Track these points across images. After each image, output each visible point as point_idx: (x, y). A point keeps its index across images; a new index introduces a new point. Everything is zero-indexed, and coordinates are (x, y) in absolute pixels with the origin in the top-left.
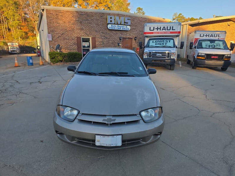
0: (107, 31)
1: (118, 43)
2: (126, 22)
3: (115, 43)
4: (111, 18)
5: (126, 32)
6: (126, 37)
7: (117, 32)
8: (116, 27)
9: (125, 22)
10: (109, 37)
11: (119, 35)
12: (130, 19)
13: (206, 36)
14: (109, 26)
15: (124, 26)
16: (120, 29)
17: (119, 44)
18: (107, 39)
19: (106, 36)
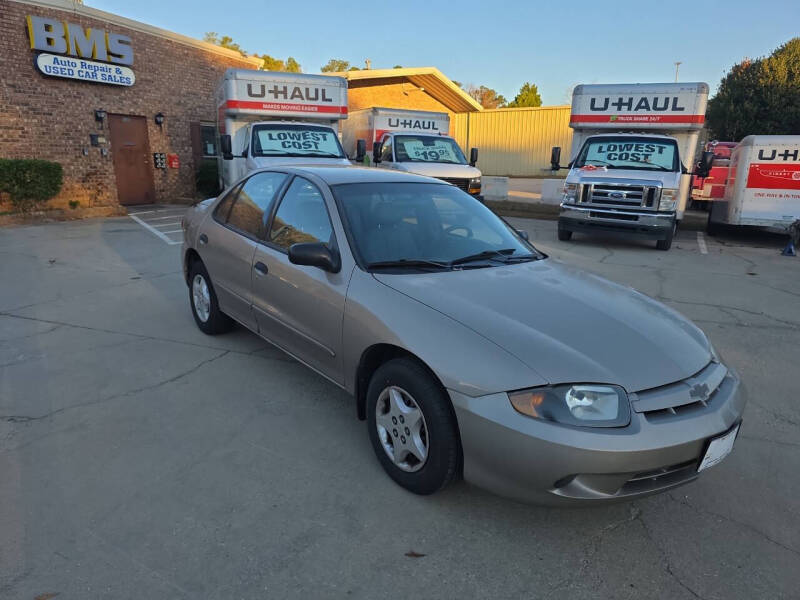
0: (36, 81)
1: (91, 136)
2: (113, 51)
3: (78, 134)
4: (47, 28)
5: (117, 91)
6: (120, 112)
7: (82, 89)
8: (77, 69)
9: (109, 53)
10: (46, 109)
11: (92, 101)
12: (128, 43)
13: (405, 124)
14: (45, 62)
15: (109, 66)
16: (95, 80)
17: (98, 136)
18: (39, 117)
19: (32, 101)
